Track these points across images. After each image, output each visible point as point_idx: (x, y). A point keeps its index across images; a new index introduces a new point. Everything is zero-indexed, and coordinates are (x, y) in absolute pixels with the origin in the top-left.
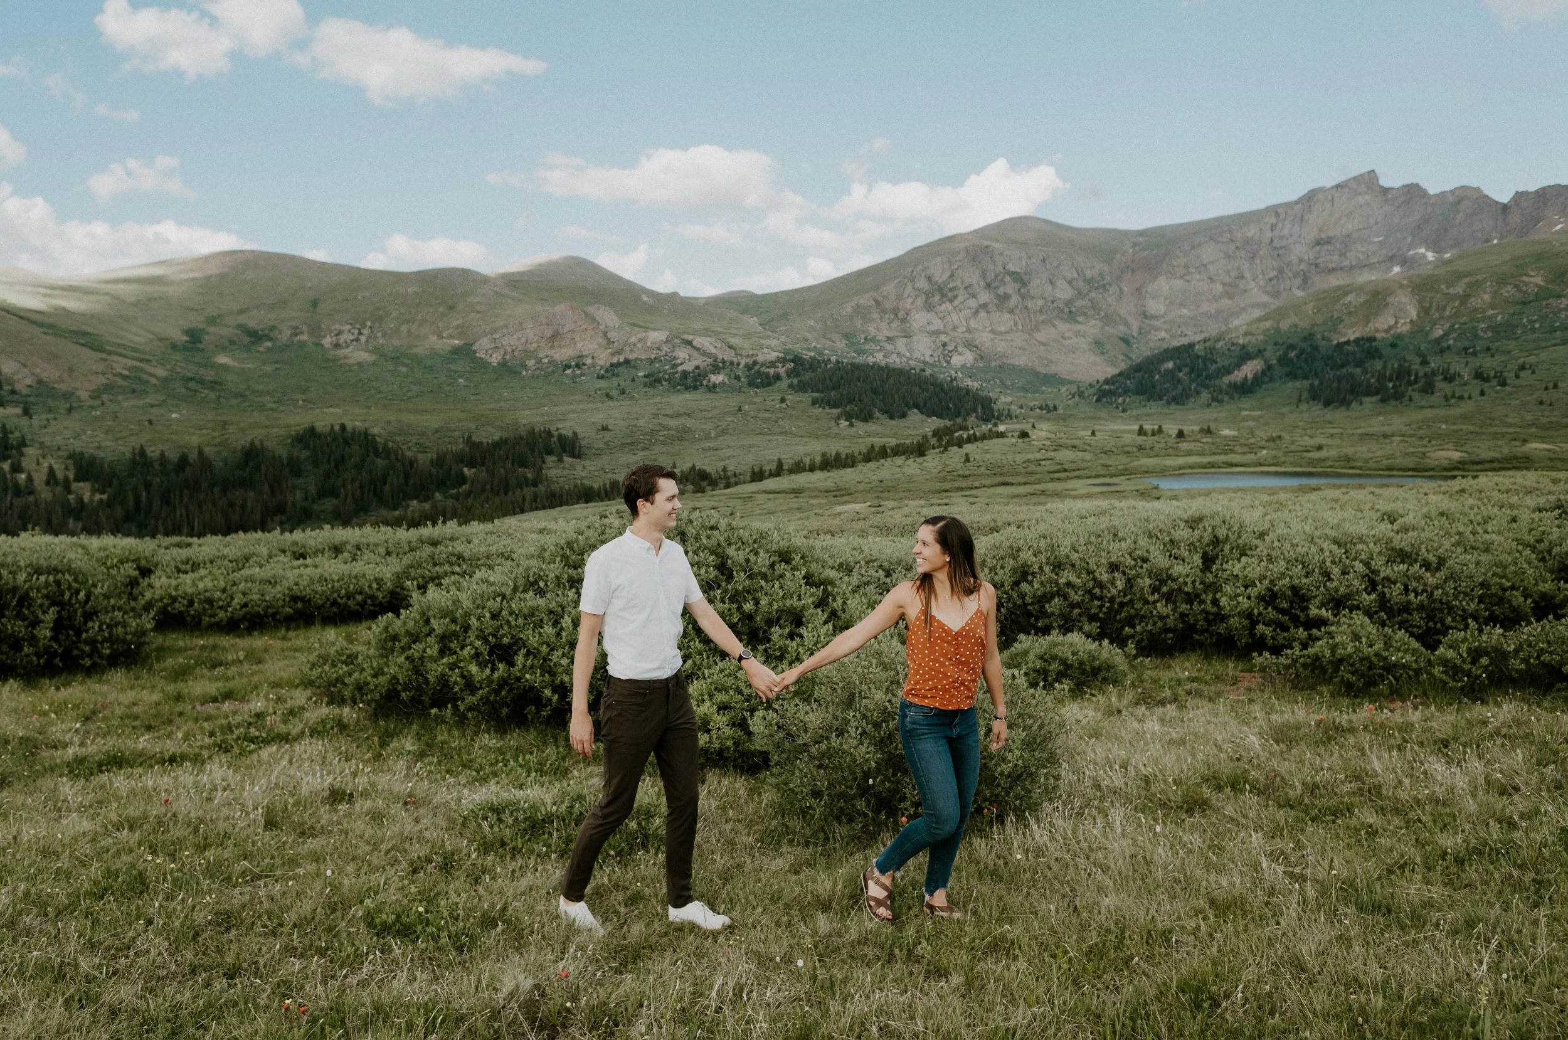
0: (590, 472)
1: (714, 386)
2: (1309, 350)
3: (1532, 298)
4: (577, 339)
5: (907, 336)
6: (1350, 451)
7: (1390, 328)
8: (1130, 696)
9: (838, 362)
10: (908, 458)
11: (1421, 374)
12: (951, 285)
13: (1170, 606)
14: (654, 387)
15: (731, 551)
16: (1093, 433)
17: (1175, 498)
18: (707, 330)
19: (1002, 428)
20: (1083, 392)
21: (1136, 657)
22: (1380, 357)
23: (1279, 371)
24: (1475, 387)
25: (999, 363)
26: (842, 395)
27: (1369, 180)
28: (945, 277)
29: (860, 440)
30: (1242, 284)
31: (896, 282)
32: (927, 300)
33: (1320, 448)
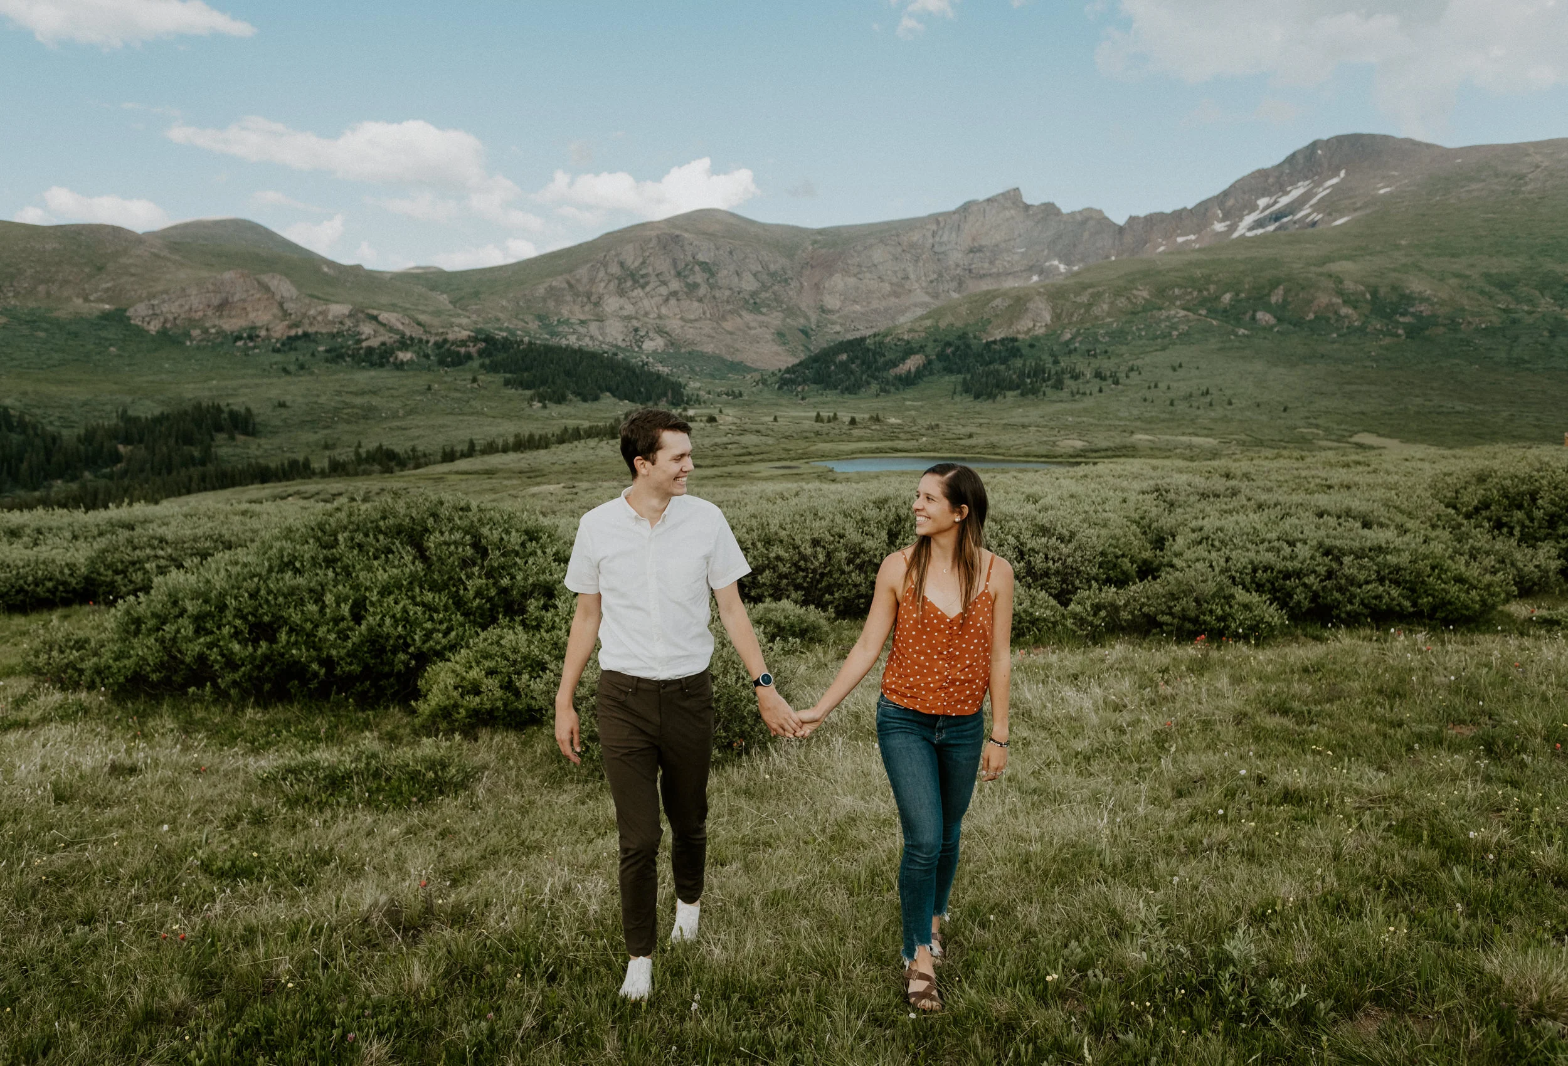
0: (266, 451)
1: (402, 363)
2: (962, 347)
3: (1140, 309)
4: (249, 309)
5: (600, 319)
6: (994, 439)
7: (1029, 330)
8: (832, 653)
9: (530, 343)
10: (599, 440)
11: (1053, 372)
12: (642, 272)
13: (863, 576)
14: (337, 363)
15: (485, 531)
16: (775, 419)
17: (848, 480)
18: (394, 305)
19: (690, 412)
20: (766, 380)
21: (836, 619)
22: (1021, 356)
23: (938, 366)
24: (1096, 384)
25: (689, 349)
26: (535, 376)
27: (1013, 197)
28: (636, 264)
29: (554, 422)
30: (907, 285)
31: (589, 265)
32: (619, 284)
33: (970, 436)
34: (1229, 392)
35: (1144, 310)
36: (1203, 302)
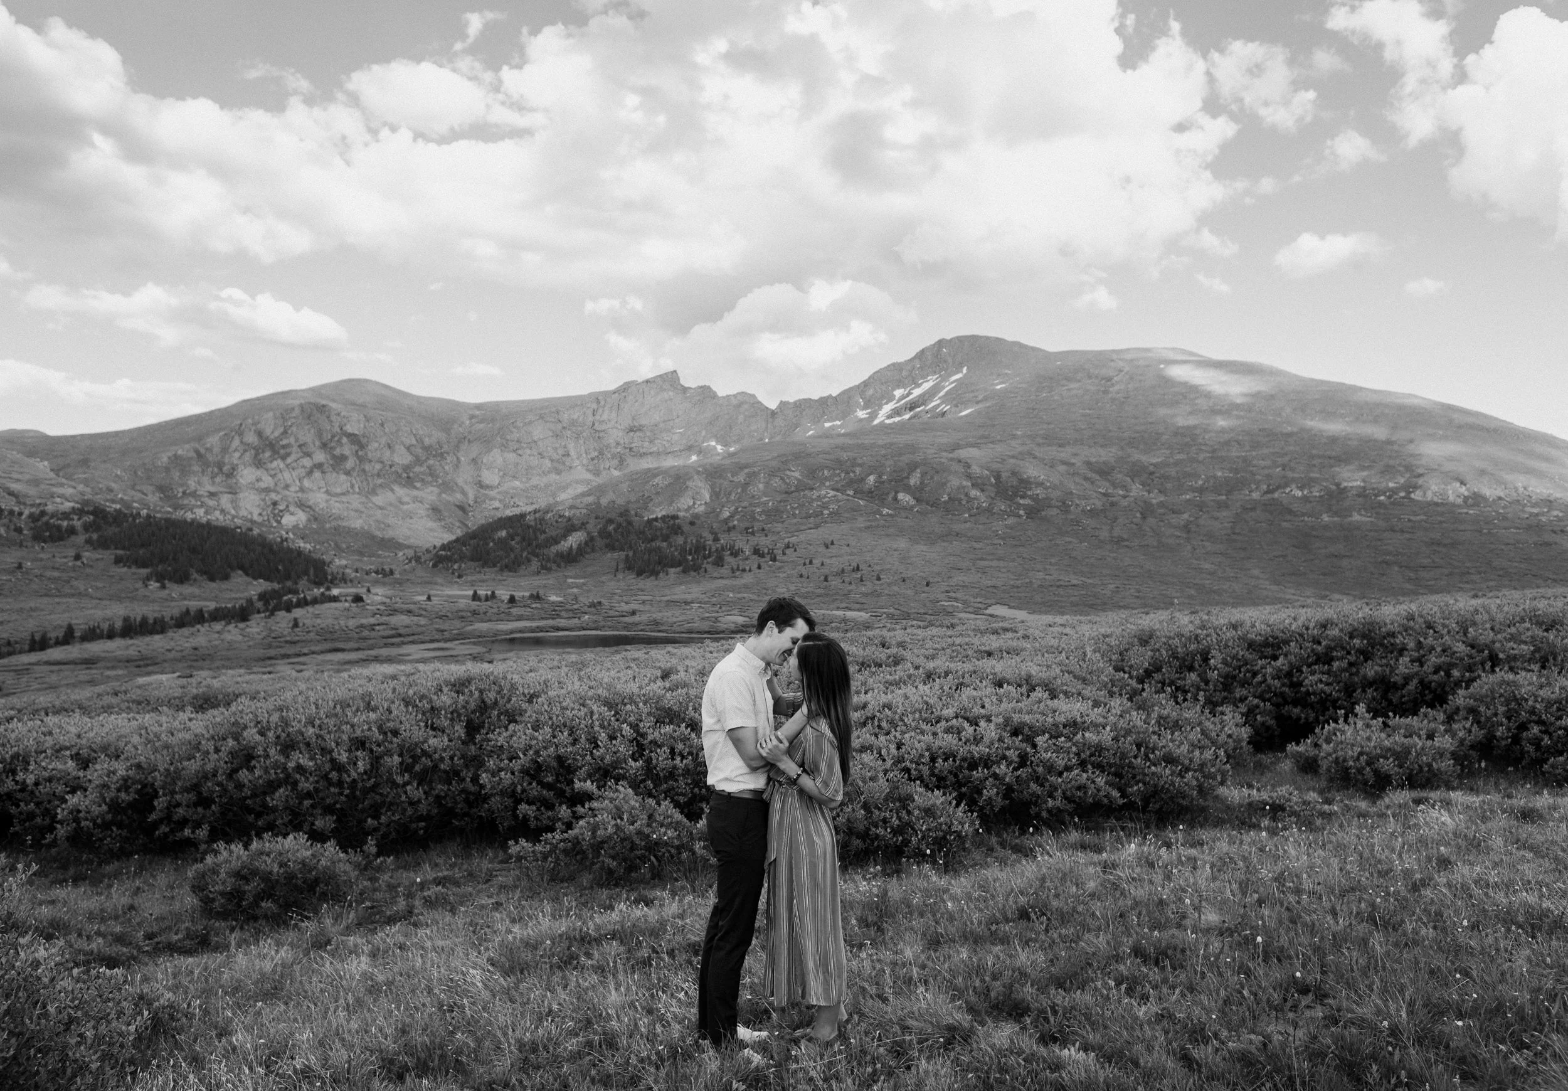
2: (624, 524)
3: (793, 489)
5: (233, 492)
6: (657, 616)
7: (689, 508)
9: (149, 516)
10: (229, 623)
11: (714, 549)
12: (284, 442)
16: (429, 598)
19: (335, 592)
20: (420, 558)
22: (682, 533)
23: (599, 543)
24: (755, 560)
25: (334, 524)
26: (152, 553)
27: (670, 380)
28: (276, 434)
29: (173, 604)
30: (568, 462)
31: (222, 433)
32: (256, 455)
33: (634, 613)
34: (877, 568)
35: (798, 490)
36: (850, 483)
